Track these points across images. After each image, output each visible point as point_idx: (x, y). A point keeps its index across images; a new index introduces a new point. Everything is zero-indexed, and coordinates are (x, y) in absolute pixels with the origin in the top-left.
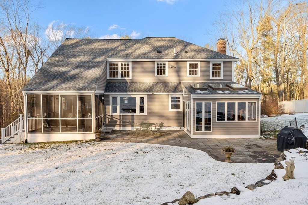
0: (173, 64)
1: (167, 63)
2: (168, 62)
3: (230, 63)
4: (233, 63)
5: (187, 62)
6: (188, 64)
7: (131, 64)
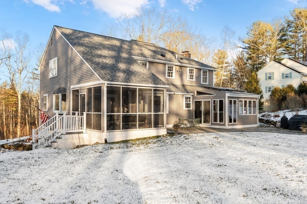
0: (178, 68)
1: (174, 67)
2: (175, 65)
3: (211, 71)
4: (214, 72)
5: (187, 67)
6: (188, 69)
7: (148, 64)
